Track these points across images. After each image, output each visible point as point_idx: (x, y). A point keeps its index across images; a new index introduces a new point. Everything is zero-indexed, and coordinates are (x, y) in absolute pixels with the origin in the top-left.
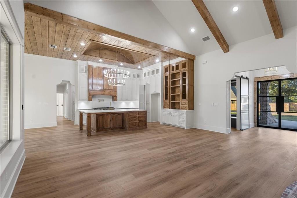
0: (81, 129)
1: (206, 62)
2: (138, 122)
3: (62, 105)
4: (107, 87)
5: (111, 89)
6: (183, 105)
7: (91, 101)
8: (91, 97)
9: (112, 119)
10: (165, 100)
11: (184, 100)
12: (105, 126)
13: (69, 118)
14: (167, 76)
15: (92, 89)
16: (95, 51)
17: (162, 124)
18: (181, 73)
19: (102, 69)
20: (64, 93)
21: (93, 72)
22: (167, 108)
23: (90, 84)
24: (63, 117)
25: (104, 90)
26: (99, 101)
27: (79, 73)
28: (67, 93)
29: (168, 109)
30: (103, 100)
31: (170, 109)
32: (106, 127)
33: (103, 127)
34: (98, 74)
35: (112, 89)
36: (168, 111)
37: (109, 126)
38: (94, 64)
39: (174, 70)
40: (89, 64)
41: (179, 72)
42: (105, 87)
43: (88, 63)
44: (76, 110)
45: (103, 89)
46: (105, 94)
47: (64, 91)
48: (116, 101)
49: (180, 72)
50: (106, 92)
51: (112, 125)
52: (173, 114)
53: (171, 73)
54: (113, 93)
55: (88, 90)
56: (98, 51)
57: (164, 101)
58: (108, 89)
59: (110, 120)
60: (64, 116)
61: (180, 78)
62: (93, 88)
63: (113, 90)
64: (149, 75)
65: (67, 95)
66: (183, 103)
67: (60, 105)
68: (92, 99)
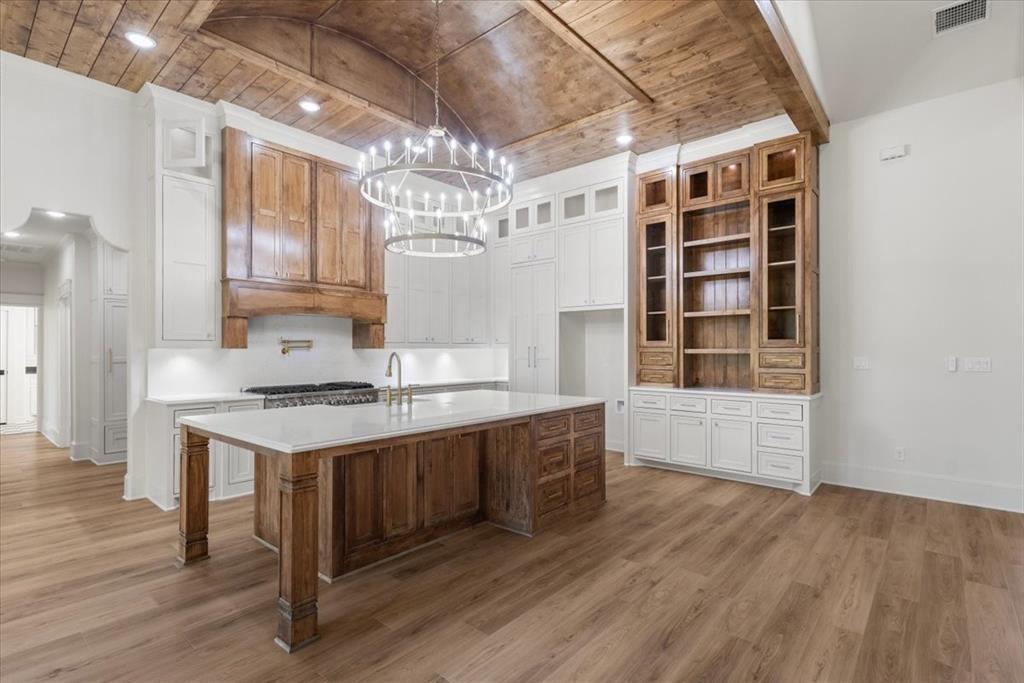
0: (197, 550)
1: (907, 149)
2: (572, 471)
3: (31, 370)
4: (333, 272)
5: (353, 284)
6: (771, 370)
7: (245, 347)
8: (239, 323)
9: (427, 469)
10: (644, 342)
11: (782, 342)
12: (388, 525)
13: (77, 448)
14: (664, 223)
15: (250, 275)
16: (283, 26)
17: (632, 464)
18: (760, 208)
19: (307, 165)
20: (40, 305)
21: (255, 178)
22: (662, 380)
23: (237, 246)
24: (32, 440)
25: (321, 286)
26: (287, 347)
27: (159, 170)
28: (64, 300)
29: (669, 389)
30: (308, 344)
31: (682, 391)
32: (395, 527)
33: (378, 534)
34: (285, 188)
35: (362, 282)
36: (669, 397)
37: (411, 519)
38: (259, 131)
39: (705, 194)
40: (230, 123)
41: (742, 199)
42: (323, 271)
43: (221, 117)
44: (134, 405)
45: (314, 278)
46: (322, 309)
47: (42, 295)
48: (381, 350)
49: (747, 203)
50: (328, 300)
51: (427, 506)
52: (709, 415)
53: (683, 210)
54: (363, 307)
55: (225, 281)
56: (304, 37)
57: (639, 346)
58: (338, 280)
59: (420, 479)
60: (39, 434)
61: (748, 231)
62: (256, 271)
63: (364, 288)
64: (548, 220)
65: (60, 318)
66: (774, 360)
67: (16, 370)
68: (251, 338)
